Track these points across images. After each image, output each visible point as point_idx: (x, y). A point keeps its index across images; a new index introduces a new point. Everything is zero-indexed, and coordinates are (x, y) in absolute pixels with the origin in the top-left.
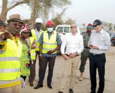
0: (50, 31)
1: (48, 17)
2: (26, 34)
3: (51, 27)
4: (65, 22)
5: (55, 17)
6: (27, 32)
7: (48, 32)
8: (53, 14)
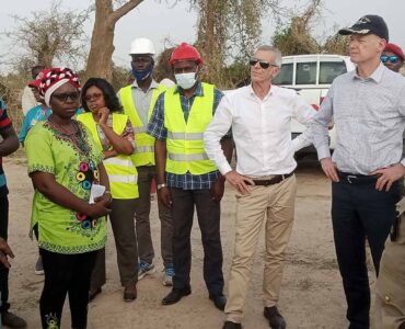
0: (186, 86)
1: (260, 32)
2: (69, 100)
3: (187, 70)
4: (322, 44)
5: (284, 27)
6: (71, 91)
7: (180, 91)
8: (279, 20)
